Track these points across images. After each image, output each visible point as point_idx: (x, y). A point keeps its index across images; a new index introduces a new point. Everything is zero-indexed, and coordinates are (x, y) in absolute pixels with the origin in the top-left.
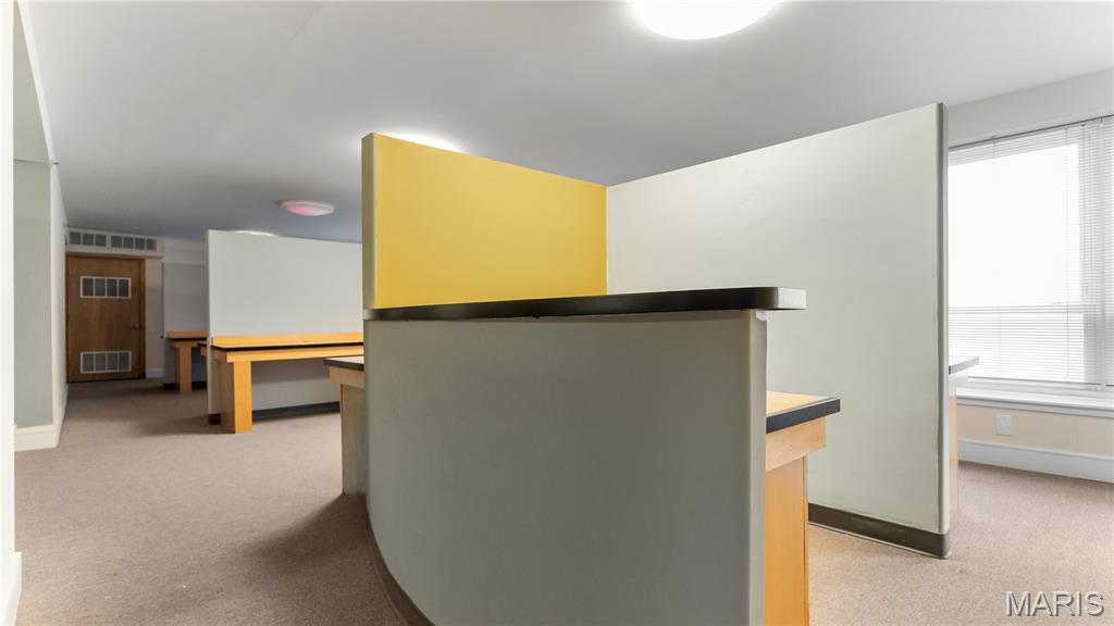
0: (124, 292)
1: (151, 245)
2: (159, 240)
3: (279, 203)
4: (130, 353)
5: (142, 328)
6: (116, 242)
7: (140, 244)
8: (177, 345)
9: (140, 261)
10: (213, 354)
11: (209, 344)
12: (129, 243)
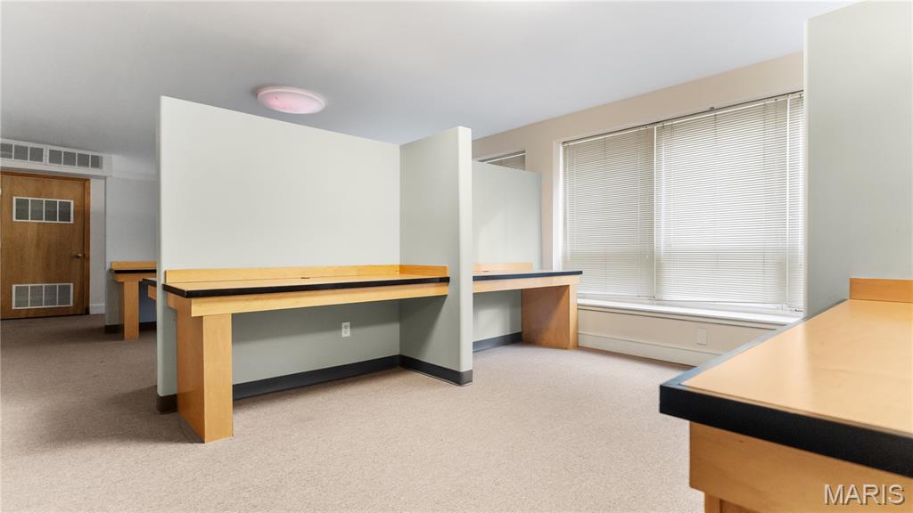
0: (65, 216)
1: (96, 162)
2: (105, 157)
3: (255, 92)
4: (72, 285)
5: (85, 258)
6: (55, 157)
7: (83, 160)
8: (121, 278)
9: (84, 181)
10: (166, 299)
11: (160, 281)
12: (70, 159)
